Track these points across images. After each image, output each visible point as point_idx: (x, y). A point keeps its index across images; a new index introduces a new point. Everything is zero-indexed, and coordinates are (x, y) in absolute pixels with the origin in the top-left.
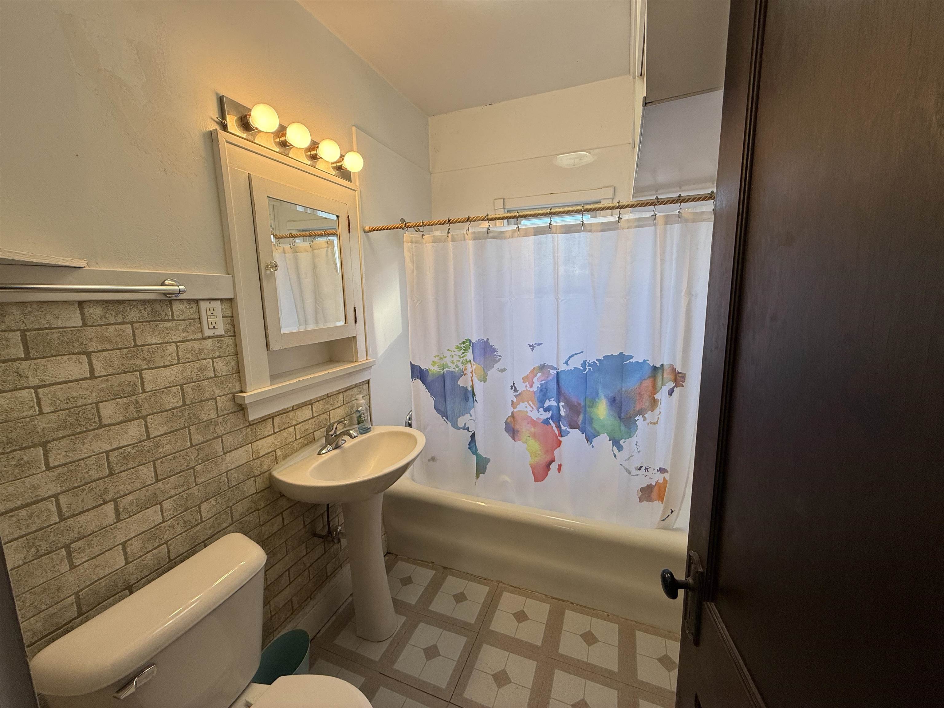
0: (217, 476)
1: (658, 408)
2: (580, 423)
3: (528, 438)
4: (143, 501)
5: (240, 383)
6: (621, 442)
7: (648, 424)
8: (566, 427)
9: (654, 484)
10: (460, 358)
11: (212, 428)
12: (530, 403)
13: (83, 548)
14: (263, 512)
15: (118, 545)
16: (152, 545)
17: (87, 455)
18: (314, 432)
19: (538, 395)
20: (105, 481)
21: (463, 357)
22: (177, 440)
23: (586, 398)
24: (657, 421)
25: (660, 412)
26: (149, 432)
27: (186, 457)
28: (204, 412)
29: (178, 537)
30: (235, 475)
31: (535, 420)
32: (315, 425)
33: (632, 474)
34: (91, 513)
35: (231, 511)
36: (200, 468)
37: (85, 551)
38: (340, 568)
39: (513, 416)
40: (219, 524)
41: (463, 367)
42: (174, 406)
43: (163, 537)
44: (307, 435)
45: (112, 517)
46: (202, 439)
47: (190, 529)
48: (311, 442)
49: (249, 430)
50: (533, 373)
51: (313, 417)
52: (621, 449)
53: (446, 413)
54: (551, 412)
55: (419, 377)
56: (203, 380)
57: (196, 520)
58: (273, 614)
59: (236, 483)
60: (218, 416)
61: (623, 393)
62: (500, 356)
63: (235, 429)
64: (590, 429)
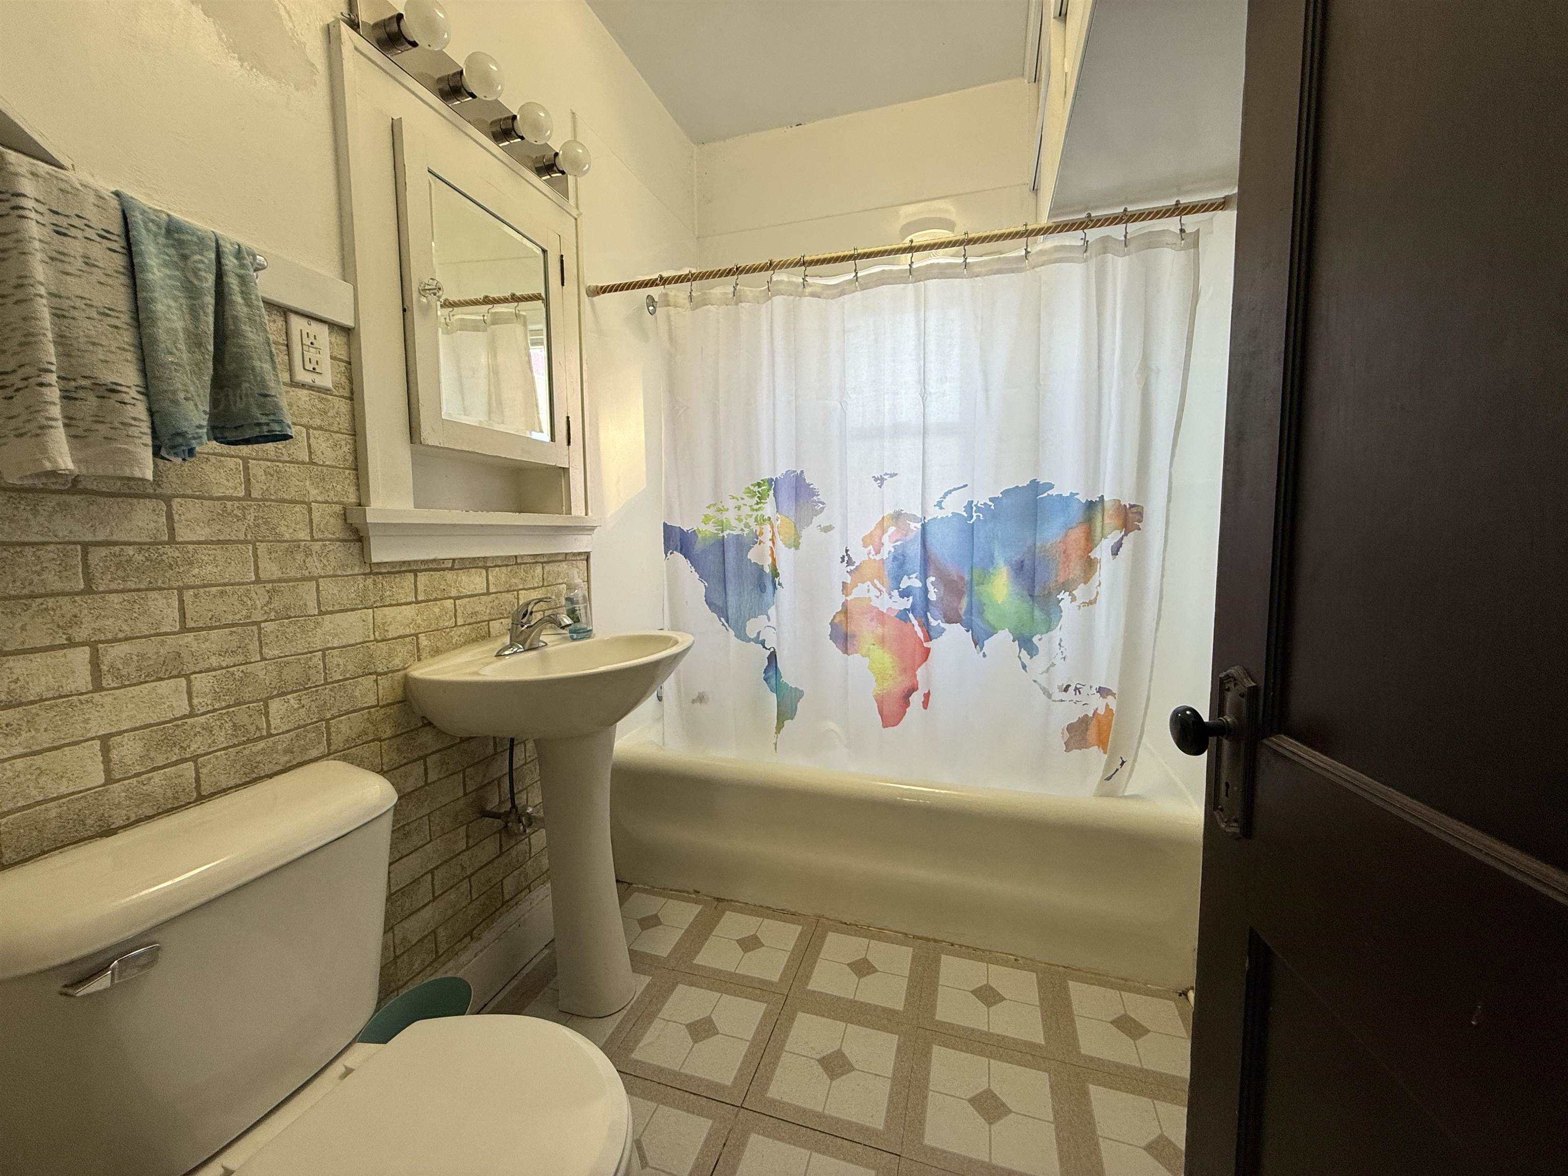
0: (303, 654)
1: (1097, 574)
2: (962, 612)
3: (872, 646)
4: (151, 662)
5: (358, 490)
6: (1035, 640)
7: (1080, 607)
8: (939, 621)
9: (1091, 715)
10: (753, 510)
11: (300, 557)
12: (876, 581)
13: (15, 726)
14: (390, 746)
15: (93, 739)
16: (165, 756)
17: (39, 539)
18: (488, 621)
19: (890, 566)
20: (75, 601)
21: (757, 510)
22: (229, 561)
23: (972, 568)
24: (1096, 599)
25: (1100, 584)
26: (174, 530)
27: (245, 599)
28: (286, 523)
29: (219, 753)
30: (339, 659)
31: (885, 611)
32: (492, 608)
33: (1053, 699)
34: (38, 658)
35: (328, 728)
36: (272, 629)
37: (20, 735)
38: (527, 890)
39: (845, 610)
40: (304, 749)
41: (758, 528)
42: (228, 493)
43: (189, 746)
44: (476, 623)
45: (82, 679)
46: (277, 574)
47: (244, 743)
48: (483, 638)
49: (369, 581)
50: (882, 527)
51: (488, 593)
52: (1034, 652)
53: (727, 611)
54: (911, 598)
55: (679, 548)
56: (287, 462)
57: (258, 728)
58: (398, 952)
59: (341, 678)
60: (313, 539)
61: (1037, 550)
62: (823, 503)
63: (345, 573)
64: (980, 623)
